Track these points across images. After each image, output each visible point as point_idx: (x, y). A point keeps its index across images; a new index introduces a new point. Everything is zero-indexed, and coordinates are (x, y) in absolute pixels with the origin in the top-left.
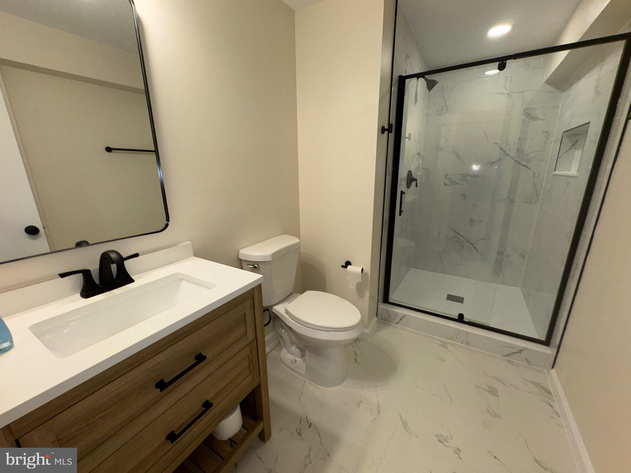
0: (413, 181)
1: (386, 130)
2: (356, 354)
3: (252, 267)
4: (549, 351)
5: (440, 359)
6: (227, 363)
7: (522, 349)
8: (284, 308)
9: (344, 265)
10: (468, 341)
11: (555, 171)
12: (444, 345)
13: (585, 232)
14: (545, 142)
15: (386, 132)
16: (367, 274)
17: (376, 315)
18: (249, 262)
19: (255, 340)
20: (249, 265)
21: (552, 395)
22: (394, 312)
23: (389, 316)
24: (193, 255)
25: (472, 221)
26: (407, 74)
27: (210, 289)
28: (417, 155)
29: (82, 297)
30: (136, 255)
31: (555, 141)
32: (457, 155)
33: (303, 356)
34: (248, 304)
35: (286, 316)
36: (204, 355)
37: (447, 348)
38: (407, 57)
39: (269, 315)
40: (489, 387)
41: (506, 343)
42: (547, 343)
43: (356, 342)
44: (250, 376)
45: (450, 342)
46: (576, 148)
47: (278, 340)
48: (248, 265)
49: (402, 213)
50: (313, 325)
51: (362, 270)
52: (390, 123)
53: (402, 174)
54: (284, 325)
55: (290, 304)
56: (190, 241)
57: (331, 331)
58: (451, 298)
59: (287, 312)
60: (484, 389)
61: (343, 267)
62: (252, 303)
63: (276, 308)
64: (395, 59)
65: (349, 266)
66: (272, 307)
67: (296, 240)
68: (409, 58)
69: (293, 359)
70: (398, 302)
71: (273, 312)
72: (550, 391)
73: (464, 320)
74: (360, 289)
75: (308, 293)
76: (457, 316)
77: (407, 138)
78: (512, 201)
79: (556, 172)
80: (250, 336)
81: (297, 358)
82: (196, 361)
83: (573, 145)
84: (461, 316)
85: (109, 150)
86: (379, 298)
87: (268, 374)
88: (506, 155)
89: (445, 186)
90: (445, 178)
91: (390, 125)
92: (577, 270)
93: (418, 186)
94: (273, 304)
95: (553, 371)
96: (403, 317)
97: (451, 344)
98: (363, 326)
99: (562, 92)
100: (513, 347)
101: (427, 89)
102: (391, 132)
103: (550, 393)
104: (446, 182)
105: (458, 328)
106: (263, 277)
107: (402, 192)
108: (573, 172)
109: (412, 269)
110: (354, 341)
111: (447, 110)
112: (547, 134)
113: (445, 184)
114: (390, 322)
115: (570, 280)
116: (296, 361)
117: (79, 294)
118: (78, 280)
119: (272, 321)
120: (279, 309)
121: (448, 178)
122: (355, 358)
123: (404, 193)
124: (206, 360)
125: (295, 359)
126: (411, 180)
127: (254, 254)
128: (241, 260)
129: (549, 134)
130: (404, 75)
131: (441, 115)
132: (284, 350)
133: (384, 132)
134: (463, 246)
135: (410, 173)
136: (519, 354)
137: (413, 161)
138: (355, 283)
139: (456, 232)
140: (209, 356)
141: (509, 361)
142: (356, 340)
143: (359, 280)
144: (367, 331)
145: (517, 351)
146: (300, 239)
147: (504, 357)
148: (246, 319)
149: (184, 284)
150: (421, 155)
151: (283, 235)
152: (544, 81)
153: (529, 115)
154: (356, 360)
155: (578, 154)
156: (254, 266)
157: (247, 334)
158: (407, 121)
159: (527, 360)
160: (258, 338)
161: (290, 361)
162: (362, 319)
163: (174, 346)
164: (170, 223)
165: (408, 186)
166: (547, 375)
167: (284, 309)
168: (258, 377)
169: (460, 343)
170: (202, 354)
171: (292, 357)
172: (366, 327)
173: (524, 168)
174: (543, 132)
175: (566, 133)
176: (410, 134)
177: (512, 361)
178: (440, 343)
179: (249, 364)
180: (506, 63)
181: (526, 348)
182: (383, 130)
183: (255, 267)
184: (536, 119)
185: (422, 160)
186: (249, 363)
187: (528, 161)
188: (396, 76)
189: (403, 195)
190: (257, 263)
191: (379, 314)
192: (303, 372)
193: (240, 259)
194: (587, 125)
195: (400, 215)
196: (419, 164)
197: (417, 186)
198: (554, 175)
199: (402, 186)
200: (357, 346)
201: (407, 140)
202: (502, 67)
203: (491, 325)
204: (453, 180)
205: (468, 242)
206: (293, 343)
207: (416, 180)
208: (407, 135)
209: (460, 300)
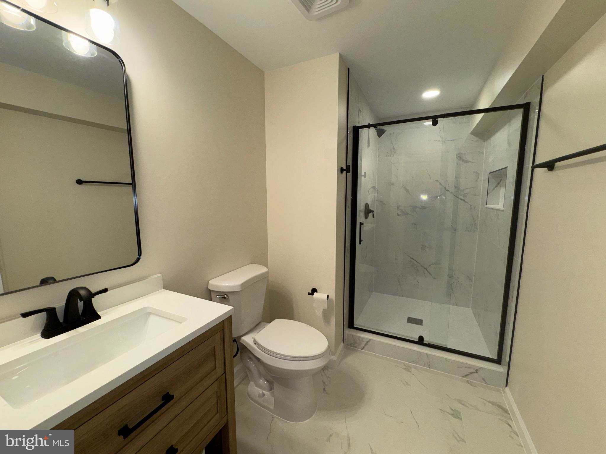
0: (371, 213)
1: (345, 170)
2: (324, 383)
3: (221, 297)
4: (501, 369)
5: (405, 383)
6: (194, 401)
7: (478, 368)
8: (253, 338)
9: (310, 292)
10: (429, 364)
11: (486, 205)
12: (408, 369)
13: (516, 258)
14: (477, 181)
15: (345, 172)
16: (332, 300)
17: (342, 341)
18: (218, 293)
19: (224, 374)
20: (219, 296)
21: (509, 414)
22: (359, 337)
23: (355, 342)
24: (163, 288)
25: (424, 247)
26: (360, 125)
27: (181, 323)
28: (372, 188)
29: (43, 337)
30: (105, 290)
31: (484, 180)
32: (407, 190)
33: (271, 389)
34: (218, 336)
35: (255, 347)
36: (172, 394)
37: (411, 372)
38: (360, 111)
39: (237, 346)
40: (452, 410)
41: (462, 363)
42: (498, 361)
43: (323, 371)
44: (218, 414)
45: (414, 366)
46: (500, 186)
47: (246, 372)
48: (217, 295)
49: (362, 242)
50: (281, 355)
51: (328, 296)
52: (348, 165)
53: (361, 206)
54: (252, 357)
55: (259, 333)
56: (161, 274)
57: (299, 361)
58: (411, 320)
59: (256, 343)
60: (448, 413)
61: (309, 294)
62: (222, 335)
63: (243, 338)
64: (350, 114)
65: (315, 293)
66: (240, 337)
67: (264, 270)
68: (361, 111)
69: (261, 392)
70: (363, 327)
71: (241, 343)
72: (507, 410)
73: (424, 342)
74: (326, 315)
75: (277, 322)
76: (417, 339)
77: (363, 176)
78: (455, 230)
79: (488, 206)
80: (219, 370)
81: (265, 391)
82: (163, 401)
83: (498, 184)
84: (421, 338)
85: (79, 182)
86: (345, 323)
87: (236, 411)
88: (446, 190)
89: (398, 217)
90: (398, 210)
91: (348, 167)
92: (514, 291)
93: (375, 216)
94: (241, 334)
95: (507, 389)
96: (368, 342)
97: (414, 367)
98: (331, 353)
99: (485, 141)
100: (470, 367)
101: (377, 135)
102: (349, 172)
103: (506, 411)
104: (399, 213)
105: (419, 351)
106: (233, 308)
107: (360, 223)
108: (500, 206)
109: (373, 293)
110: (322, 369)
111: (395, 152)
112: (477, 174)
113: (398, 215)
114: (356, 347)
115: (510, 301)
116: (264, 395)
117: (40, 334)
118: (41, 319)
119: (239, 352)
120: (248, 340)
121: (400, 209)
122: (323, 387)
123: (363, 224)
124: (174, 399)
125: (263, 392)
126: (368, 211)
127: (224, 285)
128: (210, 291)
129: (479, 174)
130: (358, 125)
131: (391, 156)
132: (252, 383)
133: (342, 172)
134: (418, 270)
135: (367, 205)
136: (476, 374)
137: (369, 194)
138: (322, 310)
139: (411, 258)
140: (176, 394)
141: (468, 382)
142: (324, 368)
143: (326, 307)
144: (334, 358)
145: (474, 371)
146: (268, 268)
147: (462, 378)
148: (216, 353)
149: (152, 318)
150: (376, 189)
151: (252, 264)
152: (469, 133)
153: (460, 158)
154: (324, 389)
155: (502, 190)
156: (223, 297)
157: (216, 368)
158: (362, 162)
159: (483, 379)
160: (227, 372)
161: (258, 396)
162: (329, 347)
163: (142, 386)
164: (142, 258)
165: (366, 217)
166: (503, 394)
167: (253, 340)
168: (226, 415)
169: (422, 366)
170: (169, 393)
171: (260, 391)
172: (334, 354)
173: (462, 202)
174: (474, 172)
175: (491, 174)
176: (365, 173)
177: (470, 381)
178: (404, 367)
179: (217, 402)
180: (437, 120)
181: (481, 367)
182: (342, 170)
183: (225, 298)
184: (466, 162)
185: (377, 193)
186: (217, 399)
187: (465, 196)
188: (351, 126)
189: (362, 226)
190: (227, 294)
191: (345, 340)
192: (272, 407)
193: (209, 289)
194: (505, 169)
195: (360, 243)
196: (374, 196)
197: (373, 217)
198: (486, 208)
199: (361, 217)
200: (325, 374)
201: (363, 177)
202: (435, 123)
203: (449, 347)
204: (404, 211)
205: (421, 266)
206: (260, 375)
207: (373, 211)
208: (363, 174)
209: (419, 322)
